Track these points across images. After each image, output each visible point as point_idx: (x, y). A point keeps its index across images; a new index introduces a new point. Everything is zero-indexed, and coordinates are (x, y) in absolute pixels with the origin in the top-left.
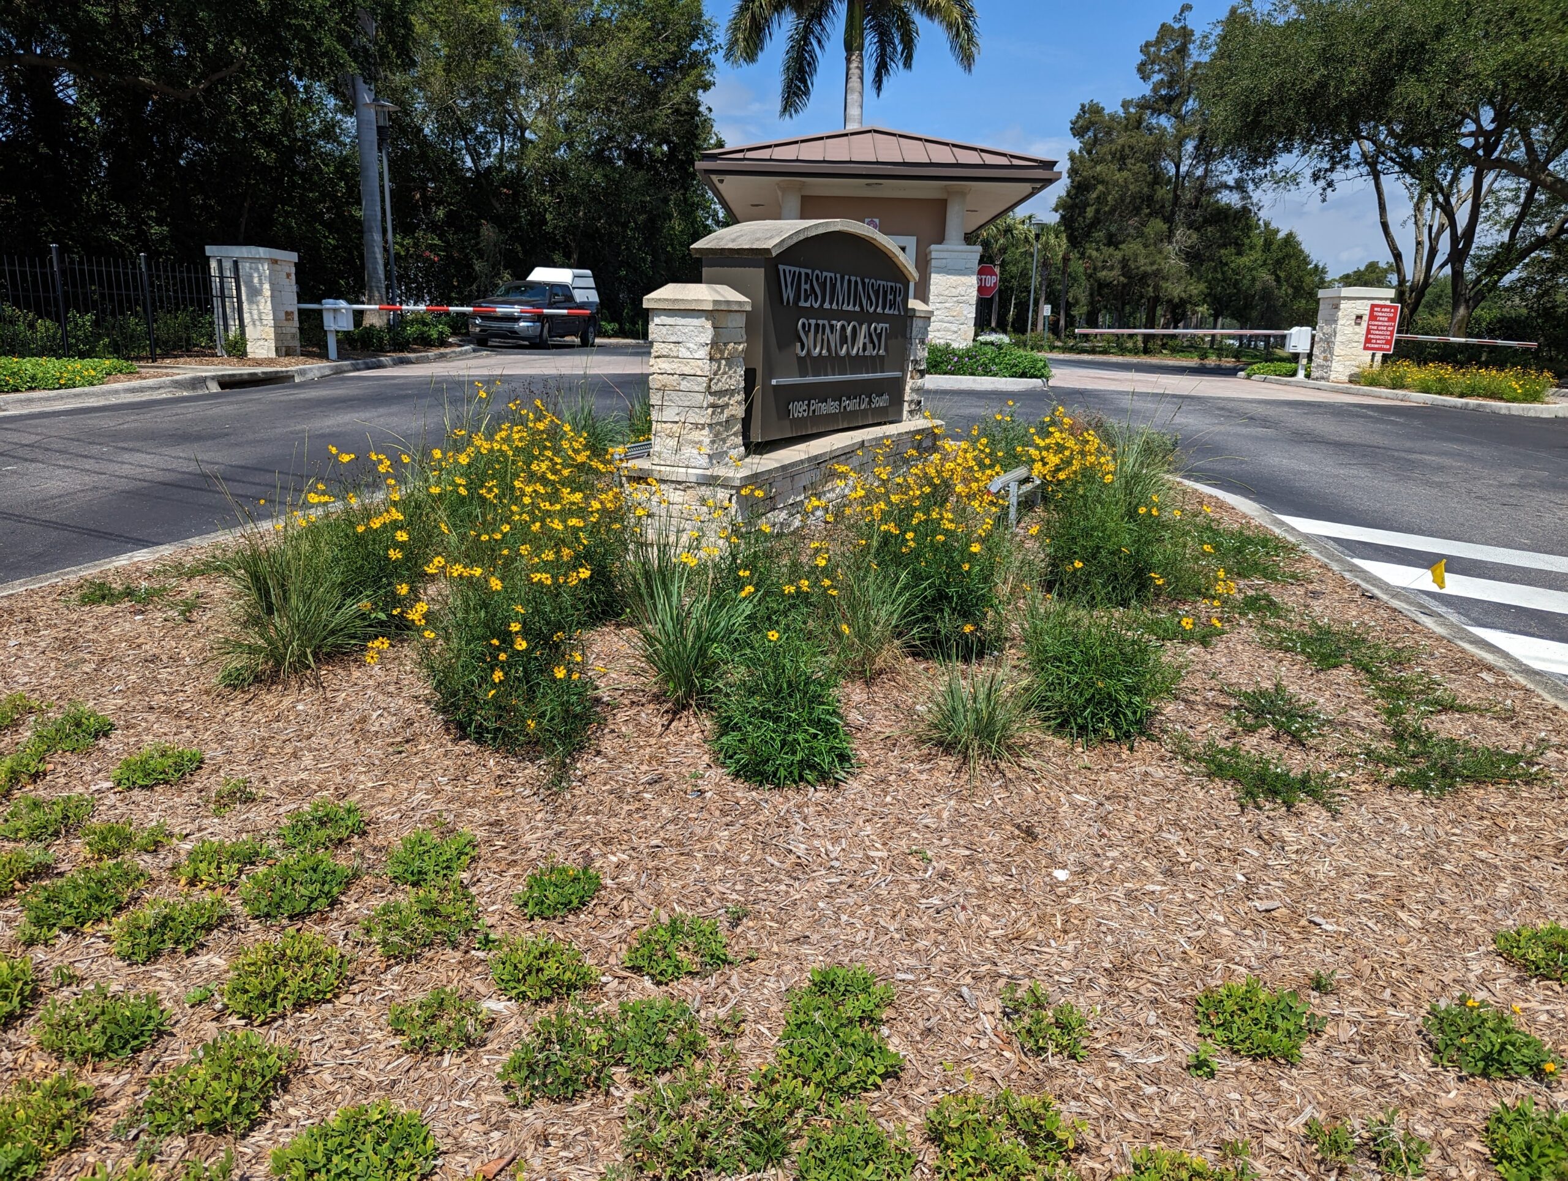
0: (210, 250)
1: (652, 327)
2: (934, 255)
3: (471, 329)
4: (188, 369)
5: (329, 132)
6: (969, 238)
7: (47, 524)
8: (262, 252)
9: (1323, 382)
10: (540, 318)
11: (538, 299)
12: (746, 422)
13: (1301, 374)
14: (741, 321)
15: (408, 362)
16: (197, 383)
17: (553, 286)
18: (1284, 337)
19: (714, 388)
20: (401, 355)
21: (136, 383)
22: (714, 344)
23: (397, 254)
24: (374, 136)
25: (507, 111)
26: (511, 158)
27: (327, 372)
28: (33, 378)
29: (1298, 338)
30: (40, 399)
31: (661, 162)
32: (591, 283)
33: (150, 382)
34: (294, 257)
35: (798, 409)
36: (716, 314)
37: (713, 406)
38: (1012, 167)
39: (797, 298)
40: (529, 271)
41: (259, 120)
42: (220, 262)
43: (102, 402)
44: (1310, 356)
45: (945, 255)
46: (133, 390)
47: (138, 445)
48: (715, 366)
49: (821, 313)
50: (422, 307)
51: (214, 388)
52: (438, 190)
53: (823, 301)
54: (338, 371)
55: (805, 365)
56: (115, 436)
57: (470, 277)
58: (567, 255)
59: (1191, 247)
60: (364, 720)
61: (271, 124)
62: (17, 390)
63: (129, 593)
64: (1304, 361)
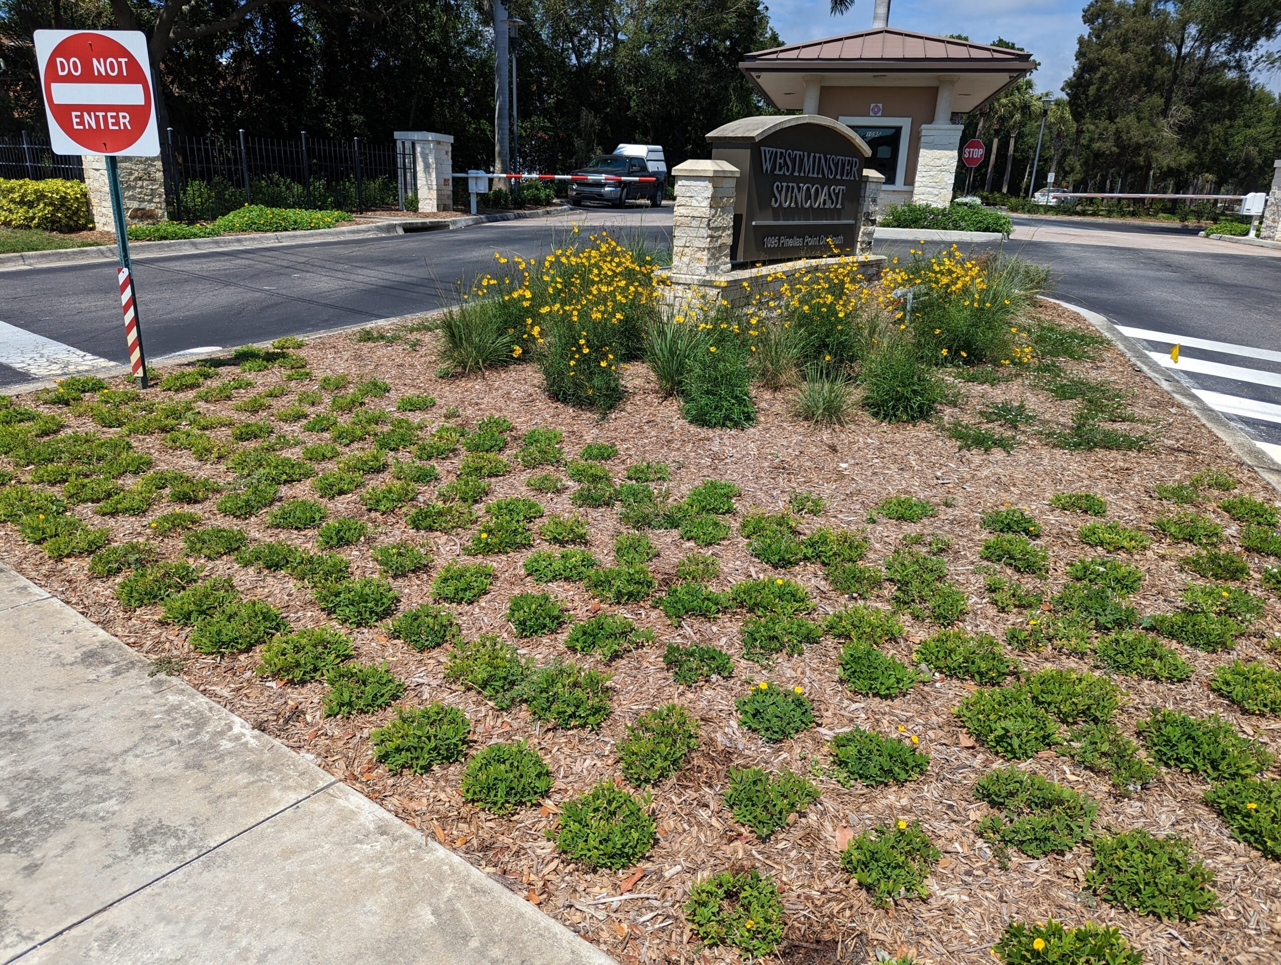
0: (397, 135)
1: (676, 187)
2: (923, 133)
3: (570, 193)
4: (384, 219)
5: (474, 39)
6: (955, 117)
7: (327, 305)
8: (431, 136)
9: (1269, 241)
10: (620, 184)
11: (619, 169)
12: (734, 249)
13: (1253, 233)
14: (732, 183)
15: (524, 217)
16: (391, 228)
17: (632, 159)
18: (1241, 200)
19: (712, 225)
20: (520, 212)
21: (354, 227)
22: (713, 198)
23: (520, 136)
24: (505, 43)
25: (604, 17)
26: (606, 55)
27: (470, 223)
28: (295, 222)
29: (1253, 203)
30: (301, 236)
31: (724, 55)
32: (661, 156)
33: (363, 227)
34: (450, 139)
35: (771, 242)
36: (716, 179)
37: (711, 236)
38: (993, 60)
39: (773, 168)
40: (615, 147)
41: (426, 34)
42: (403, 143)
43: (336, 240)
44: (1261, 218)
45: (933, 133)
46: (353, 232)
47: (364, 265)
48: (713, 212)
49: (791, 178)
50: (535, 176)
51: (401, 232)
52: (550, 84)
53: (794, 171)
54: (477, 222)
55: (779, 213)
56: (349, 260)
57: (570, 152)
58: (645, 133)
59: (1185, 121)
60: (509, 393)
61: (435, 36)
62: (286, 230)
63: (383, 337)
64: (1256, 223)
